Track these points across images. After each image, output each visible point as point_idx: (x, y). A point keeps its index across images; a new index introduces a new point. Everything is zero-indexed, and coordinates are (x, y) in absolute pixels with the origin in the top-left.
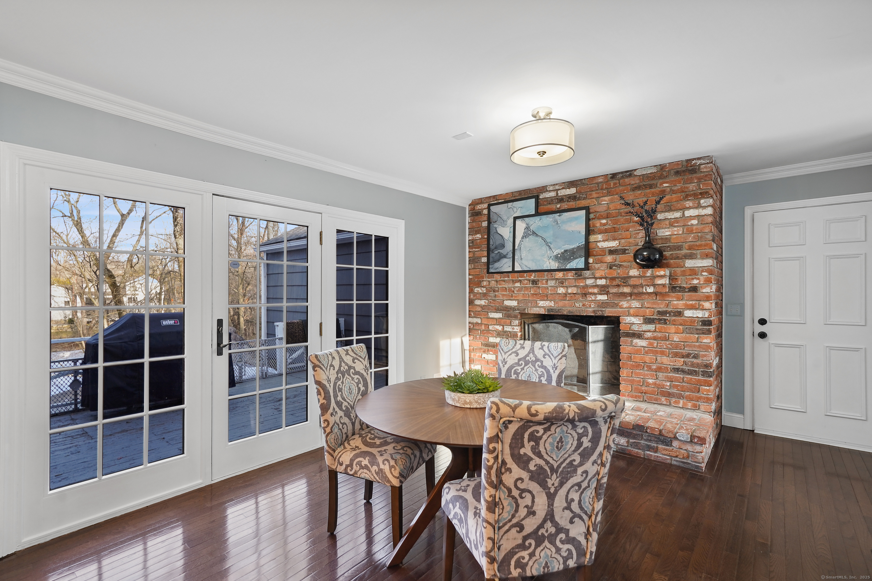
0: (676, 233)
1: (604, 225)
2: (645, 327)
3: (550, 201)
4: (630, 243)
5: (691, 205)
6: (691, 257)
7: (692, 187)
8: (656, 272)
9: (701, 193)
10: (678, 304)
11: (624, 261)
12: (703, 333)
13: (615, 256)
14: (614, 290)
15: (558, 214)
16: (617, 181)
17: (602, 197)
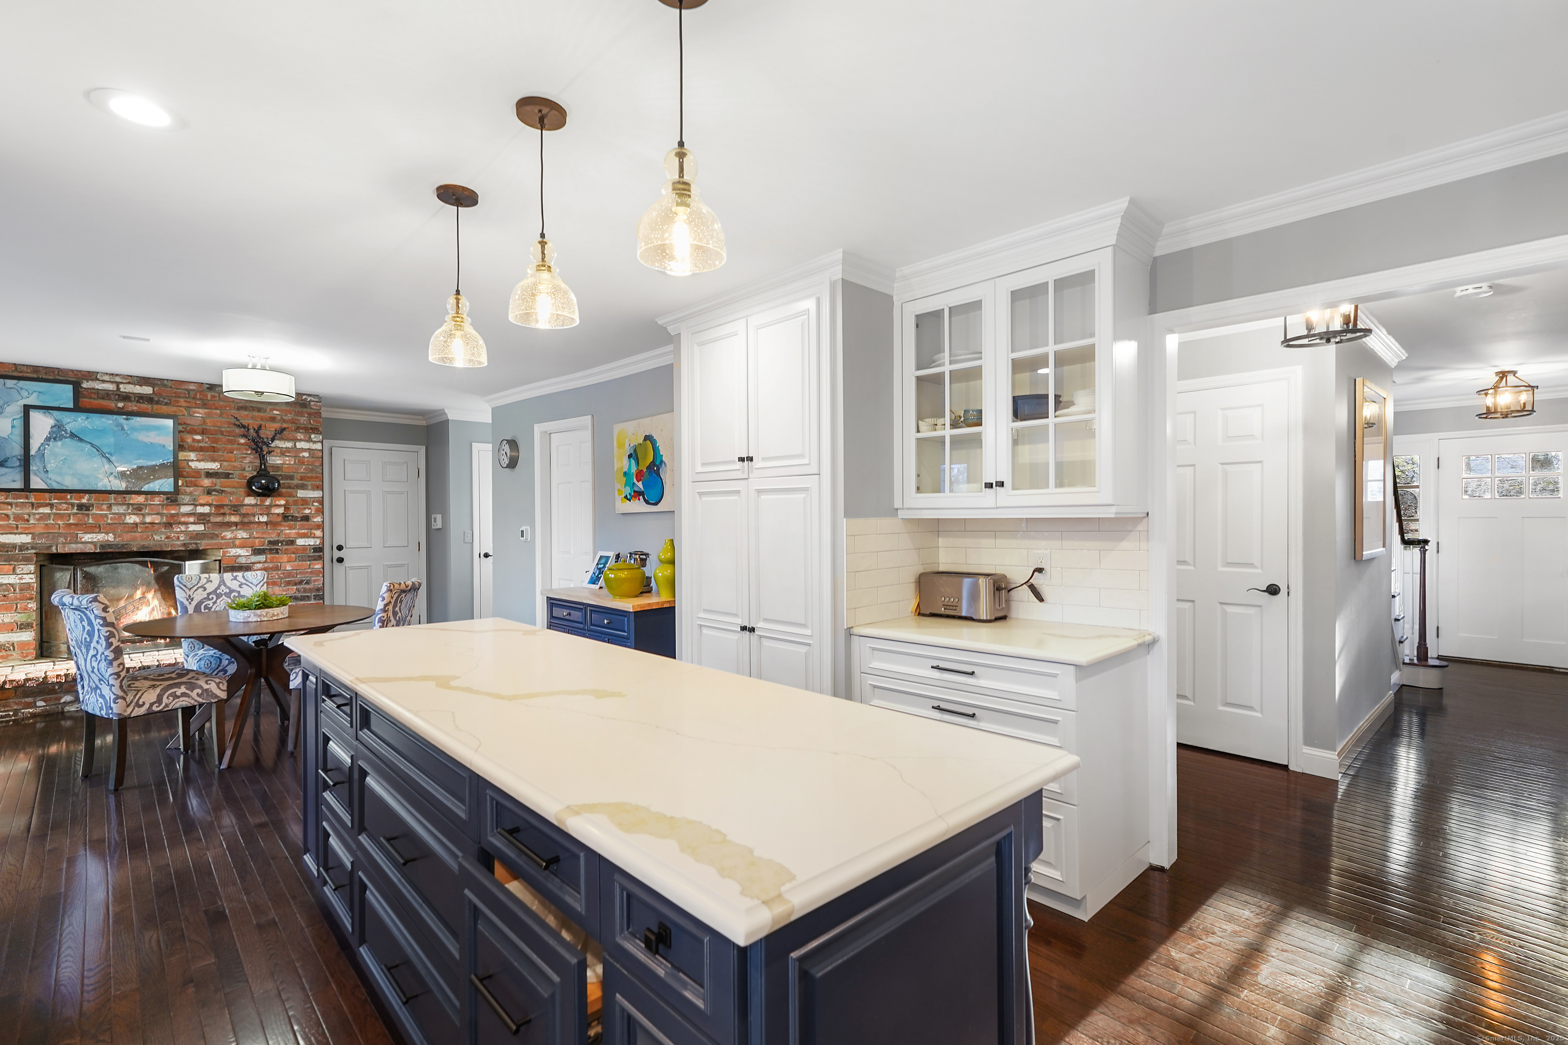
0: (287, 462)
1: (199, 441)
2: (254, 559)
3: (106, 395)
4: (234, 467)
5: (302, 437)
6: (303, 487)
7: (303, 420)
8: (275, 502)
9: (311, 428)
10: (290, 533)
11: (228, 487)
12: (315, 560)
13: (214, 480)
14: (219, 519)
15: (124, 417)
16: (217, 395)
17: (195, 408)
